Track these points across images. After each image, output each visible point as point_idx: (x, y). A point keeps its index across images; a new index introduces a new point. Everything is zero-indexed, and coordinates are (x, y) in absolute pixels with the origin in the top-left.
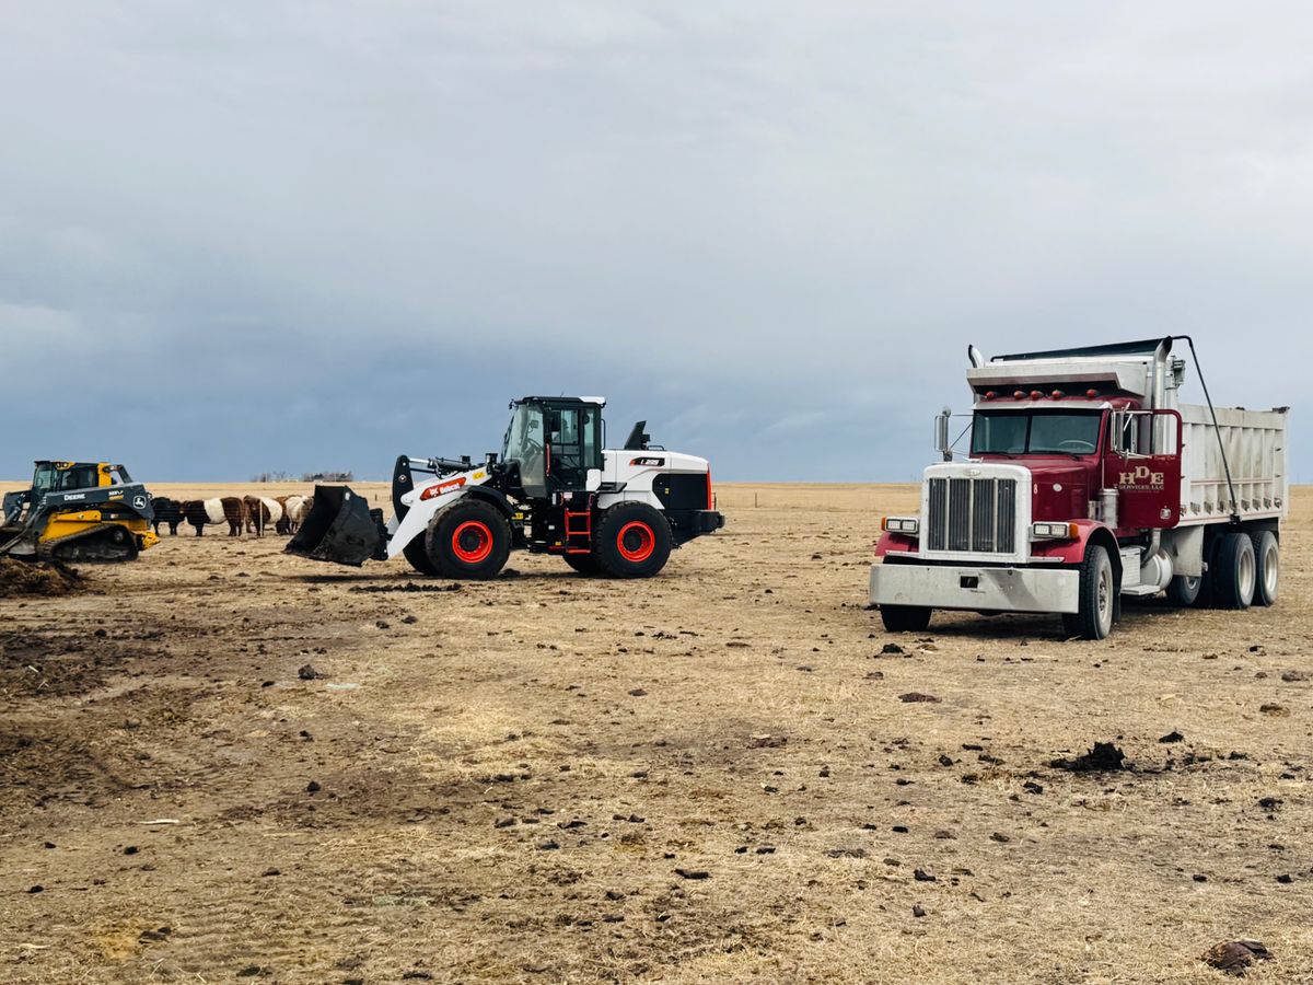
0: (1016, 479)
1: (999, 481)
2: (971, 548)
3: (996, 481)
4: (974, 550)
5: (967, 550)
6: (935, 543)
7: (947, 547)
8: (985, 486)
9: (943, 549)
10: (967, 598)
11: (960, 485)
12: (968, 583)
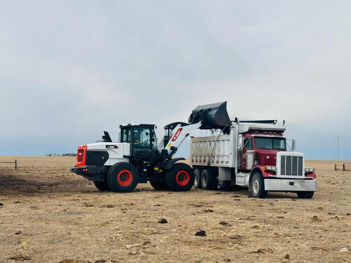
0: (303, 156)
1: (299, 157)
2: (291, 174)
3: (298, 157)
4: (292, 175)
5: (291, 175)
6: (282, 173)
7: (285, 174)
8: (295, 158)
9: (285, 175)
10: (291, 188)
11: (289, 157)
12: (291, 184)
